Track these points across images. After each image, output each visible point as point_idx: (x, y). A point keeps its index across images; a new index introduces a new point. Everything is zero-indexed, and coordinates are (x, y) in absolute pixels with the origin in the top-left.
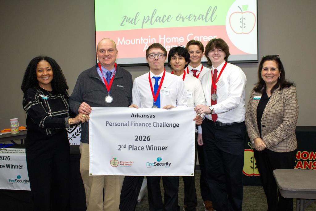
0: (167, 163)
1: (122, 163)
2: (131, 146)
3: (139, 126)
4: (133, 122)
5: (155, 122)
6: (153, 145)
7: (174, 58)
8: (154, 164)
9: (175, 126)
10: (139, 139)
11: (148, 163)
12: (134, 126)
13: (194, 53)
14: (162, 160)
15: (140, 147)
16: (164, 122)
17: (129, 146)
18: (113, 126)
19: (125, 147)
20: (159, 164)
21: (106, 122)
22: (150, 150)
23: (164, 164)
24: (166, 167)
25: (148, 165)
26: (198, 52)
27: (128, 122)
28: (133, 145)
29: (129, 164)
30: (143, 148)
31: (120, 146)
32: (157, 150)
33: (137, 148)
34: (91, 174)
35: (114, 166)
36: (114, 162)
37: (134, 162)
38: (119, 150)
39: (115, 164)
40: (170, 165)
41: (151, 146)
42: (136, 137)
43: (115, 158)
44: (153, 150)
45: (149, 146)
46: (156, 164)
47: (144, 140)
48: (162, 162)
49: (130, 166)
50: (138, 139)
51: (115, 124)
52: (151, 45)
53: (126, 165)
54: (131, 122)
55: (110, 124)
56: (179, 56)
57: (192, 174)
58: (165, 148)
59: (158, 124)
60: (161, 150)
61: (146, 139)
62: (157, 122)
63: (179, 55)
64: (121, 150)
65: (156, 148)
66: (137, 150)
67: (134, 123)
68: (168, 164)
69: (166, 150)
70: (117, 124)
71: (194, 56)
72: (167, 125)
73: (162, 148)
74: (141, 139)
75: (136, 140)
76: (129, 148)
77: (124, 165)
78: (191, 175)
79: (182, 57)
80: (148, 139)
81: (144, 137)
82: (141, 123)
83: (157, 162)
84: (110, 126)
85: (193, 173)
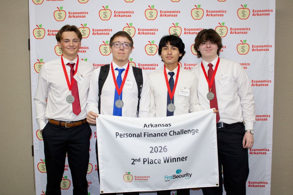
0: (187, 174)
1: (137, 178)
2: (145, 159)
3: (154, 136)
4: (146, 133)
5: (172, 131)
6: (171, 157)
7: (166, 49)
8: (173, 177)
9: (194, 132)
10: (155, 151)
11: (166, 177)
12: (148, 136)
13: (70, 41)
14: (181, 172)
15: (156, 160)
16: (181, 130)
17: (144, 159)
18: (124, 137)
19: (139, 160)
20: (179, 176)
21: (116, 133)
22: (168, 162)
23: (184, 176)
24: (187, 179)
25: (166, 179)
26: (75, 40)
27: (141, 133)
28: (148, 158)
29: (145, 178)
30: (160, 161)
31: (133, 160)
32: (175, 161)
33: (152, 161)
34: (102, 192)
35: (127, 181)
36: (128, 177)
37: (150, 177)
38: (132, 164)
39: (129, 179)
40: (191, 176)
41: (169, 157)
42: (151, 148)
43: (128, 173)
44: (171, 162)
45: (166, 157)
46: (176, 176)
47: (160, 152)
48: (182, 173)
49: (146, 181)
50: (153, 151)
51: (126, 135)
52: (117, 33)
53: (141, 180)
54: (144, 133)
55: (120, 136)
56: (172, 46)
57: (217, 185)
58: (185, 158)
59: (175, 132)
60: (180, 161)
61: (162, 150)
62: (174, 131)
63: (171, 44)
64: (134, 164)
65: (174, 160)
66: (153, 163)
67: (148, 134)
68: (189, 175)
69: (186, 160)
70: (128, 135)
71: (70, 46)
72: (184, 132)
73: (182, 159)
74: (156, 151)
75: (151, 152)
76: (144, 162)
77: (139, 179)
78: (215, 186)
79: (175, 47)
80: (165, 150)
81: (160, 148)
82: (156, 134)
83: (177, 175)
84: (121, 137)
85: (218, 183)
